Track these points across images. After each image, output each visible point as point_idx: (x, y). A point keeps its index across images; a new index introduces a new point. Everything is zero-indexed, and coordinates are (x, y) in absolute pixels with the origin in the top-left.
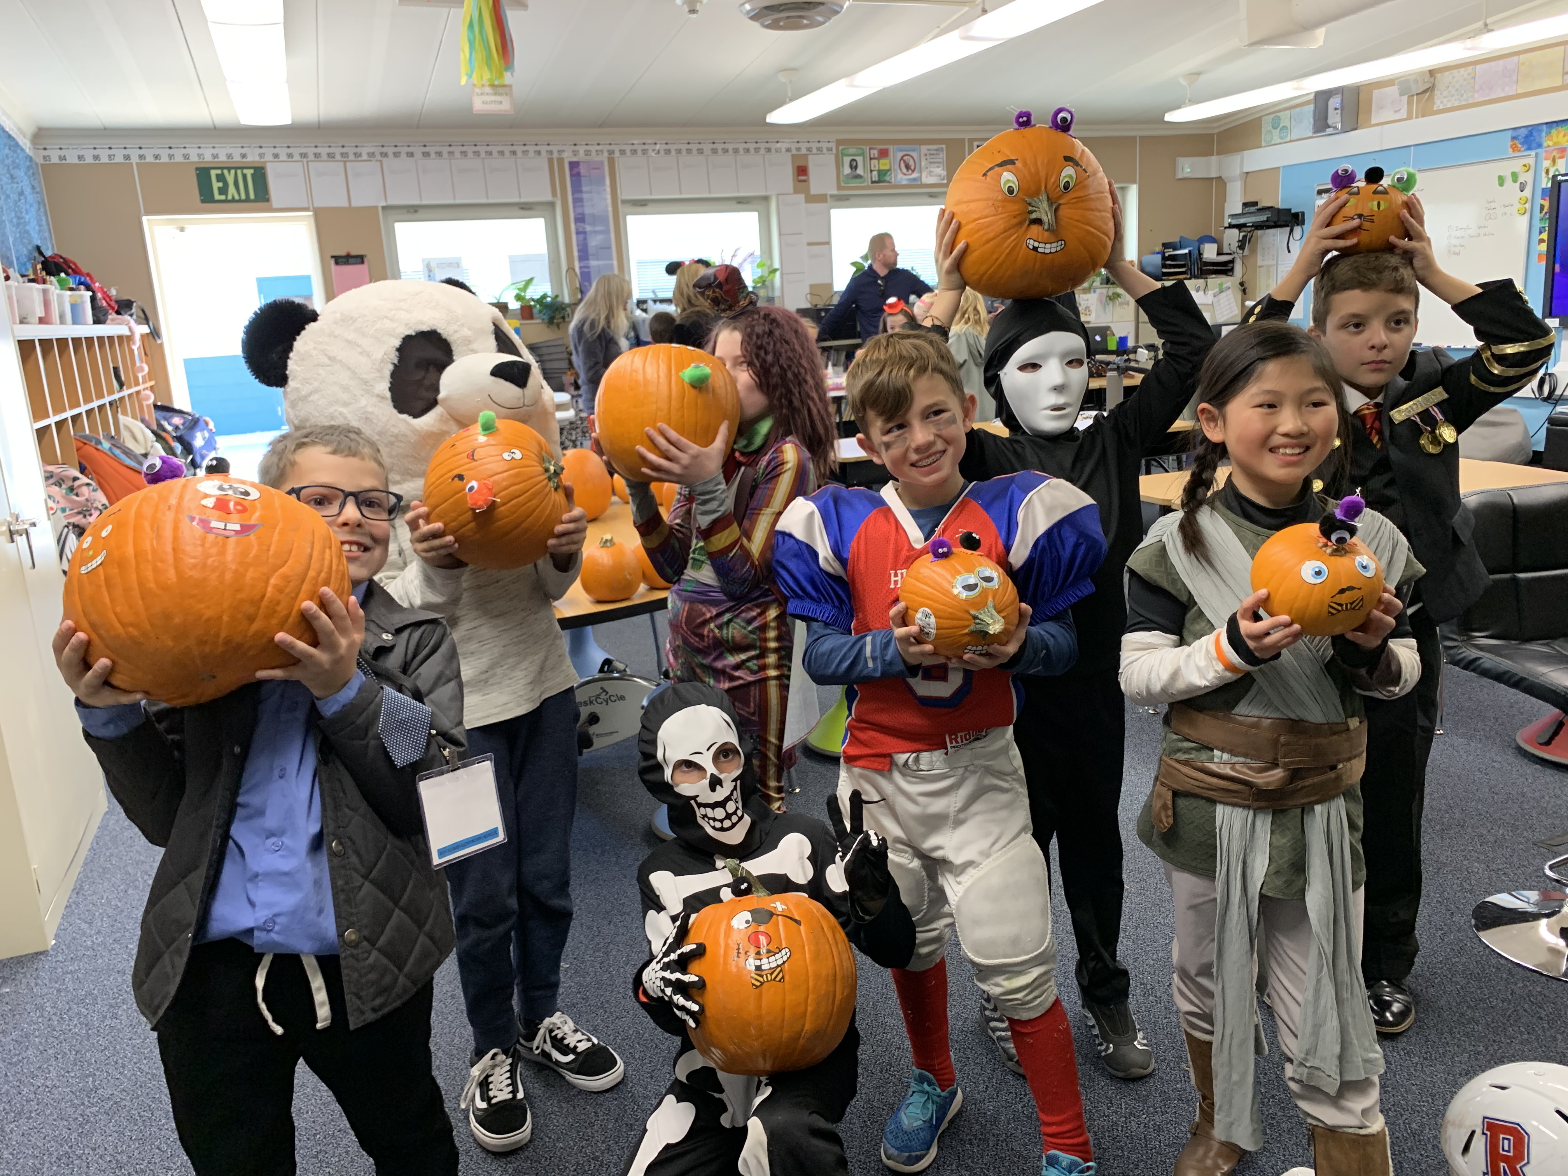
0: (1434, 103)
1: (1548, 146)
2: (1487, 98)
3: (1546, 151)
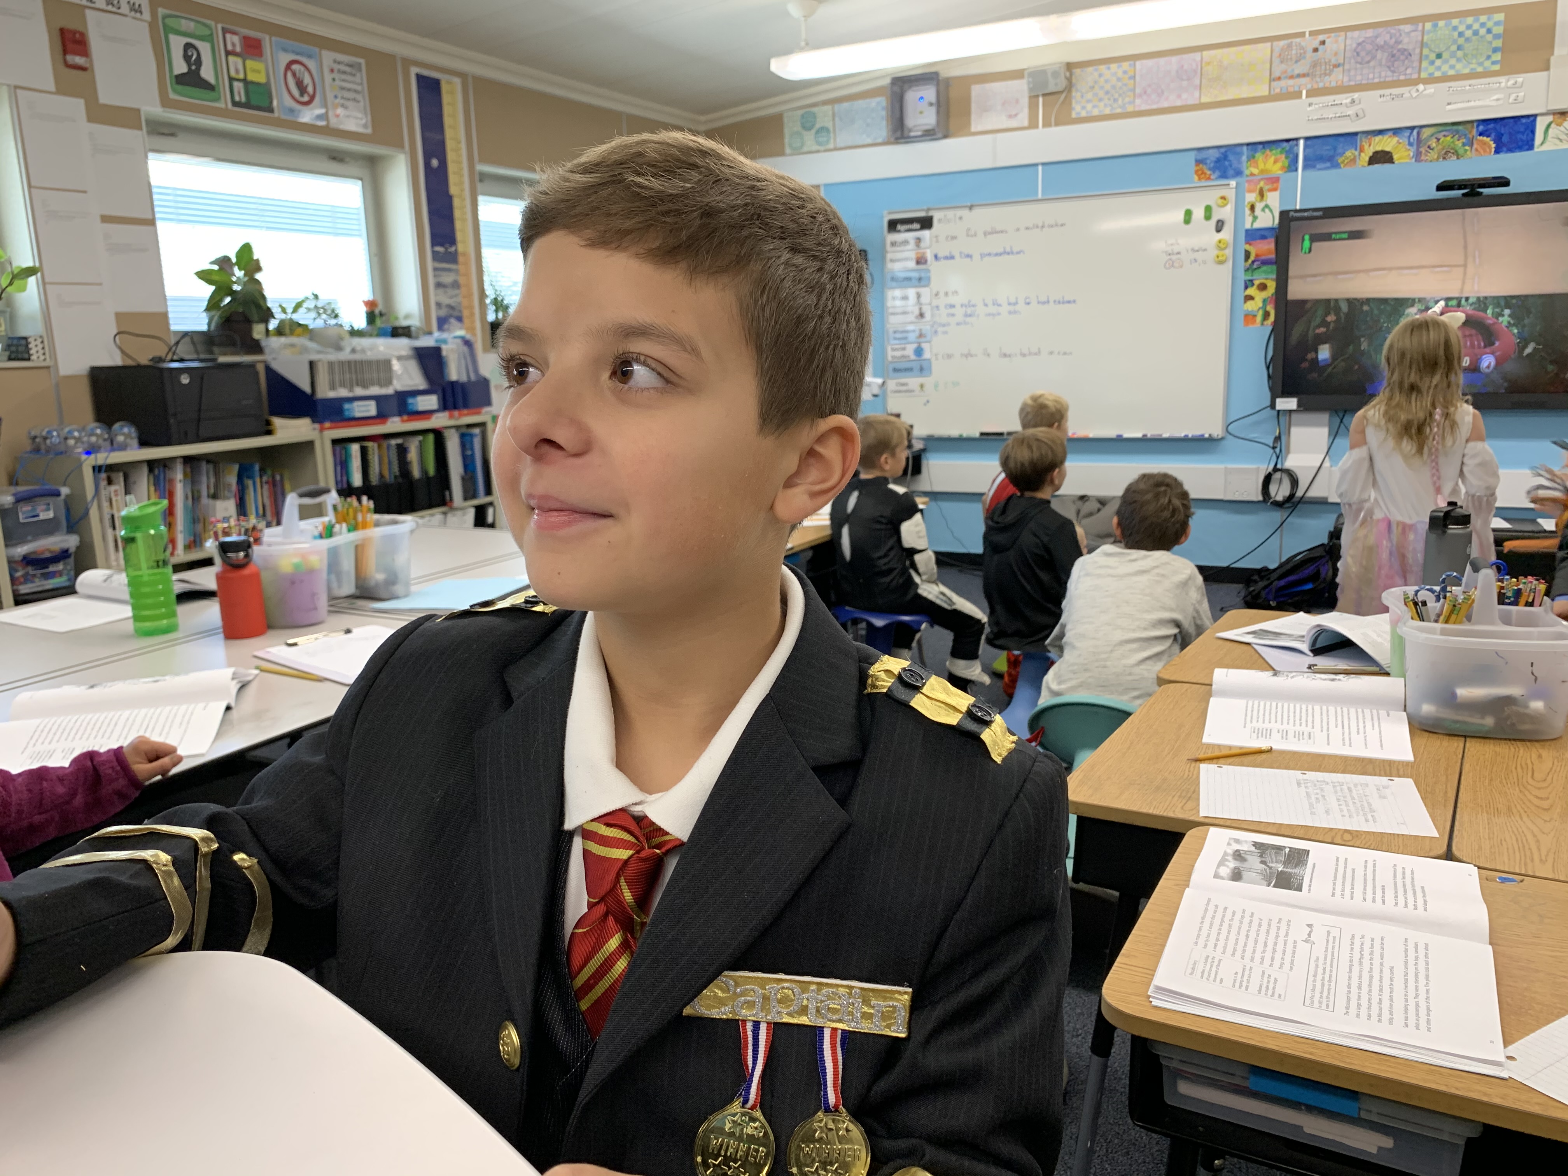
0: (1070, 109)
1: (1252, 174)
2: (1155, 107)
3: (1248, 181)
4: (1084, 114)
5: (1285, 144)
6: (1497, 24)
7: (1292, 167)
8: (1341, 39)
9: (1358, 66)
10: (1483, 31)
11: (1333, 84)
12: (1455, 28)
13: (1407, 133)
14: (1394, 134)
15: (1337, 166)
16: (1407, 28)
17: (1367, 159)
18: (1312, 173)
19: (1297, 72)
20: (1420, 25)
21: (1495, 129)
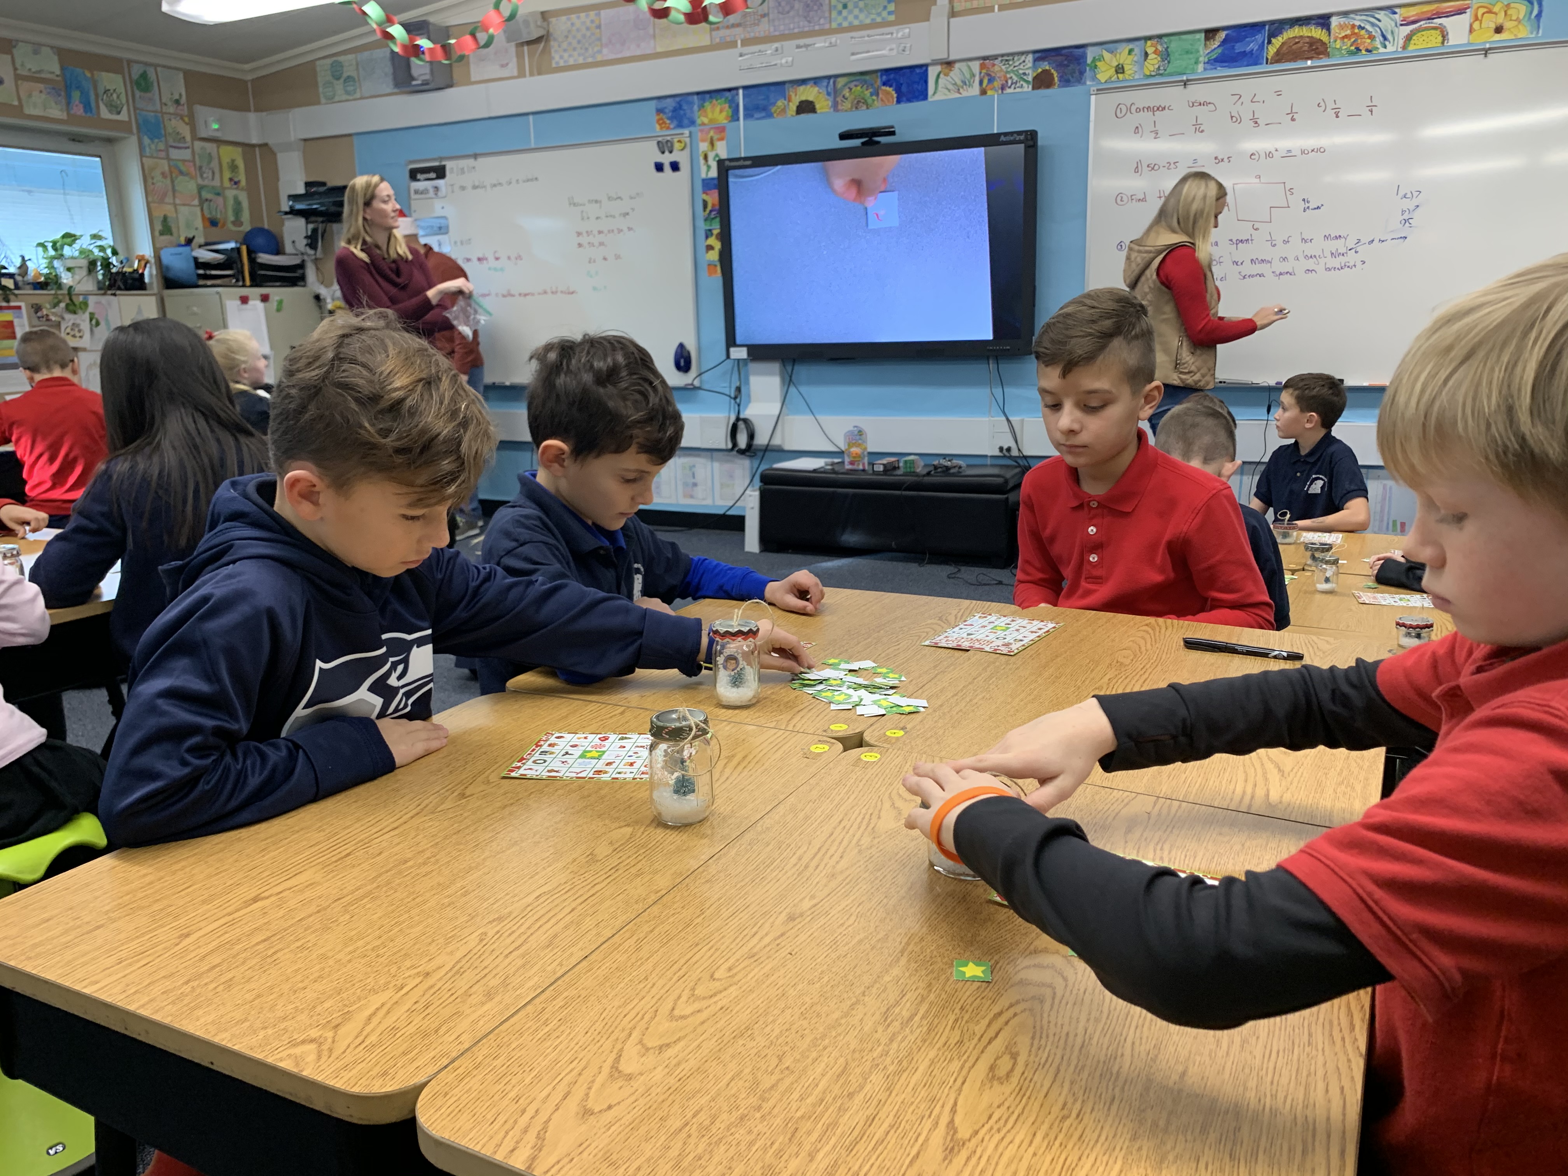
0: (551, 58)
1: (703, 124)
2: (619, 56)
3: (701, 131)
4: (562, 64)
5: (728, 94)
7: (735, 117)
9: (781, 16)
11: (762, 34)
13: (825, 83)
14: (815, 83)
15: (770, 115)
17: (795, 108)
18: (752, 123)
19: (731, 22)
21: (895, 79)
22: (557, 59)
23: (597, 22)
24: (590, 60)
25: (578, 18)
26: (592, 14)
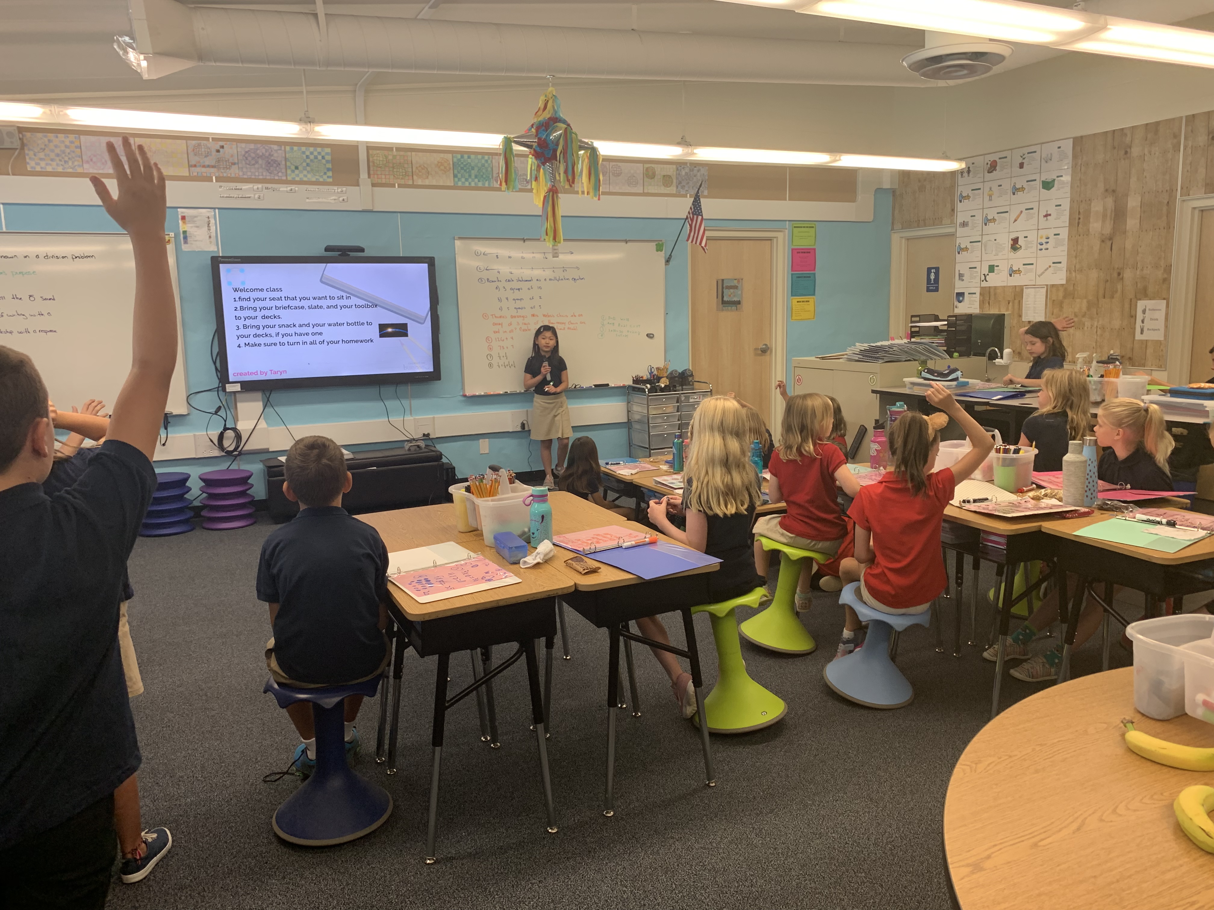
0: (27, 164)
4: (38, 169)
6: (327, 154)
8: (234, 146)
9: (248, 166)
10: (320, 157)
11: (233, 175)
12: (304, 153)
16: (275, 147)
19: (207, 163)
20: (283, 147)
22: (31, 165)
23: (77, 144)
24: (70, 170)
25: (57, 137)
26: (72, 137)
